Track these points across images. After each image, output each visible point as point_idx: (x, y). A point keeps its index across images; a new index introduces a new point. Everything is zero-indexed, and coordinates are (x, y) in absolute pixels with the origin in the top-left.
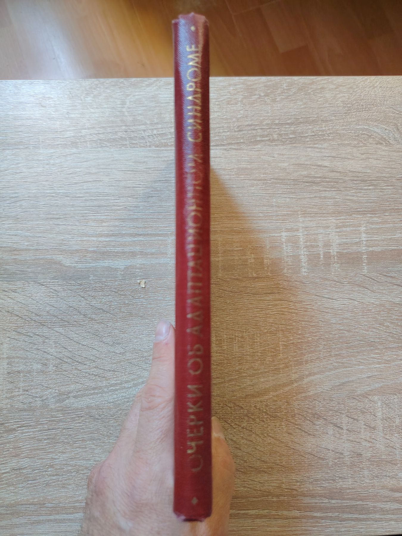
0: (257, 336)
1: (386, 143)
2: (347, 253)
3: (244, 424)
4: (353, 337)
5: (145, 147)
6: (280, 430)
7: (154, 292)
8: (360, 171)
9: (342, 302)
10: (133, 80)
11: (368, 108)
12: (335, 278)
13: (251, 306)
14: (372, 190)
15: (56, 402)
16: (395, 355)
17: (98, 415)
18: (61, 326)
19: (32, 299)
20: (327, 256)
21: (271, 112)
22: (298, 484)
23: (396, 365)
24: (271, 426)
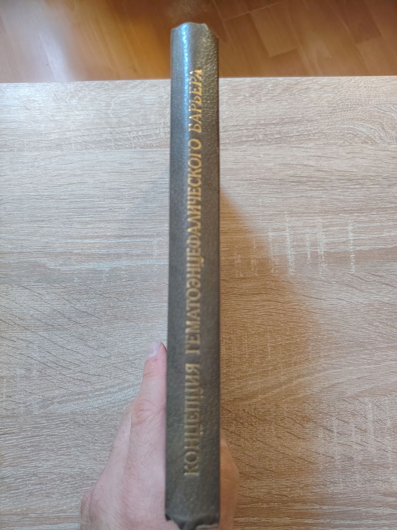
0: (245, 338)
1: (372, 142)
2: (334, 253)
3: (232, 429)
4: (343, 338)
5: (130, 149)
6: (268, 434)
7: (140, 294)
8: (345, 170)
9: (331, 302)
10: (118, 82)
11: (354, 108)
12: (323, 278)
13: (238, 307)
14: (359, 189)
15: (40, 408)
16: (385, 355)
17: (83, 421)
18: (45, 330)
19: (15, 302)
20: (315, 256)
21: (256, 112)
22: (289, 489)
23: (386, 366)
24: (260, 430)
